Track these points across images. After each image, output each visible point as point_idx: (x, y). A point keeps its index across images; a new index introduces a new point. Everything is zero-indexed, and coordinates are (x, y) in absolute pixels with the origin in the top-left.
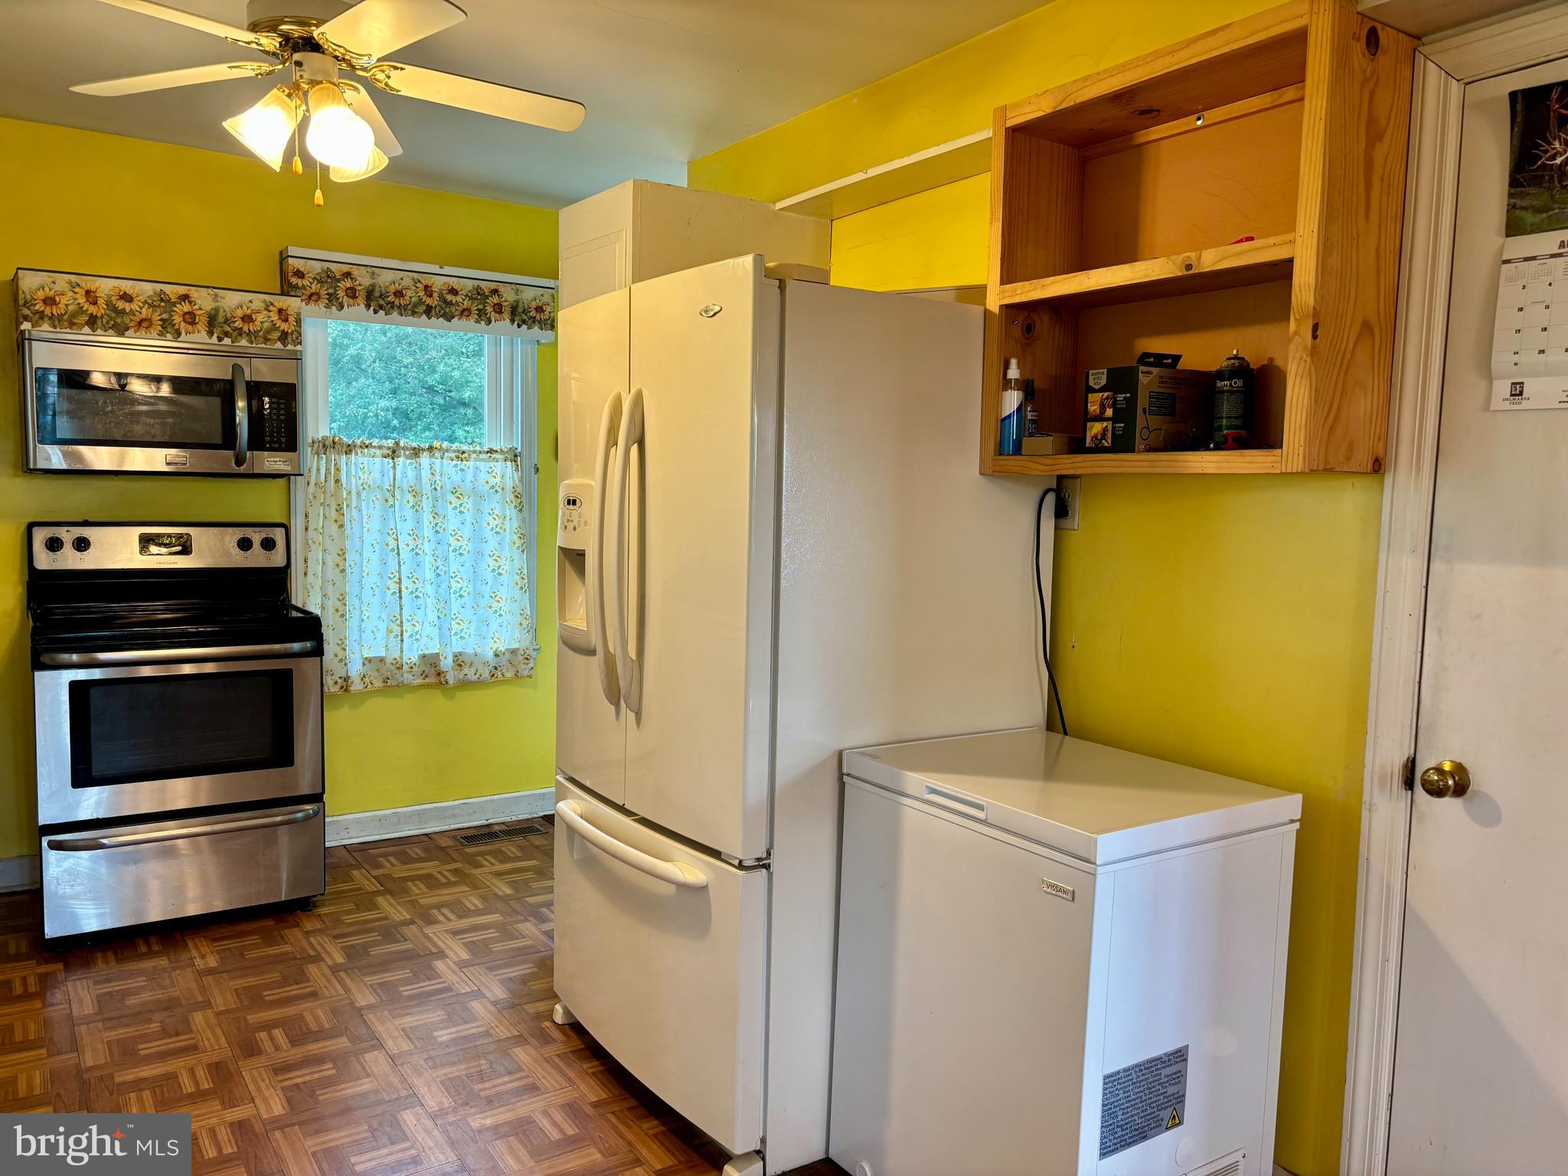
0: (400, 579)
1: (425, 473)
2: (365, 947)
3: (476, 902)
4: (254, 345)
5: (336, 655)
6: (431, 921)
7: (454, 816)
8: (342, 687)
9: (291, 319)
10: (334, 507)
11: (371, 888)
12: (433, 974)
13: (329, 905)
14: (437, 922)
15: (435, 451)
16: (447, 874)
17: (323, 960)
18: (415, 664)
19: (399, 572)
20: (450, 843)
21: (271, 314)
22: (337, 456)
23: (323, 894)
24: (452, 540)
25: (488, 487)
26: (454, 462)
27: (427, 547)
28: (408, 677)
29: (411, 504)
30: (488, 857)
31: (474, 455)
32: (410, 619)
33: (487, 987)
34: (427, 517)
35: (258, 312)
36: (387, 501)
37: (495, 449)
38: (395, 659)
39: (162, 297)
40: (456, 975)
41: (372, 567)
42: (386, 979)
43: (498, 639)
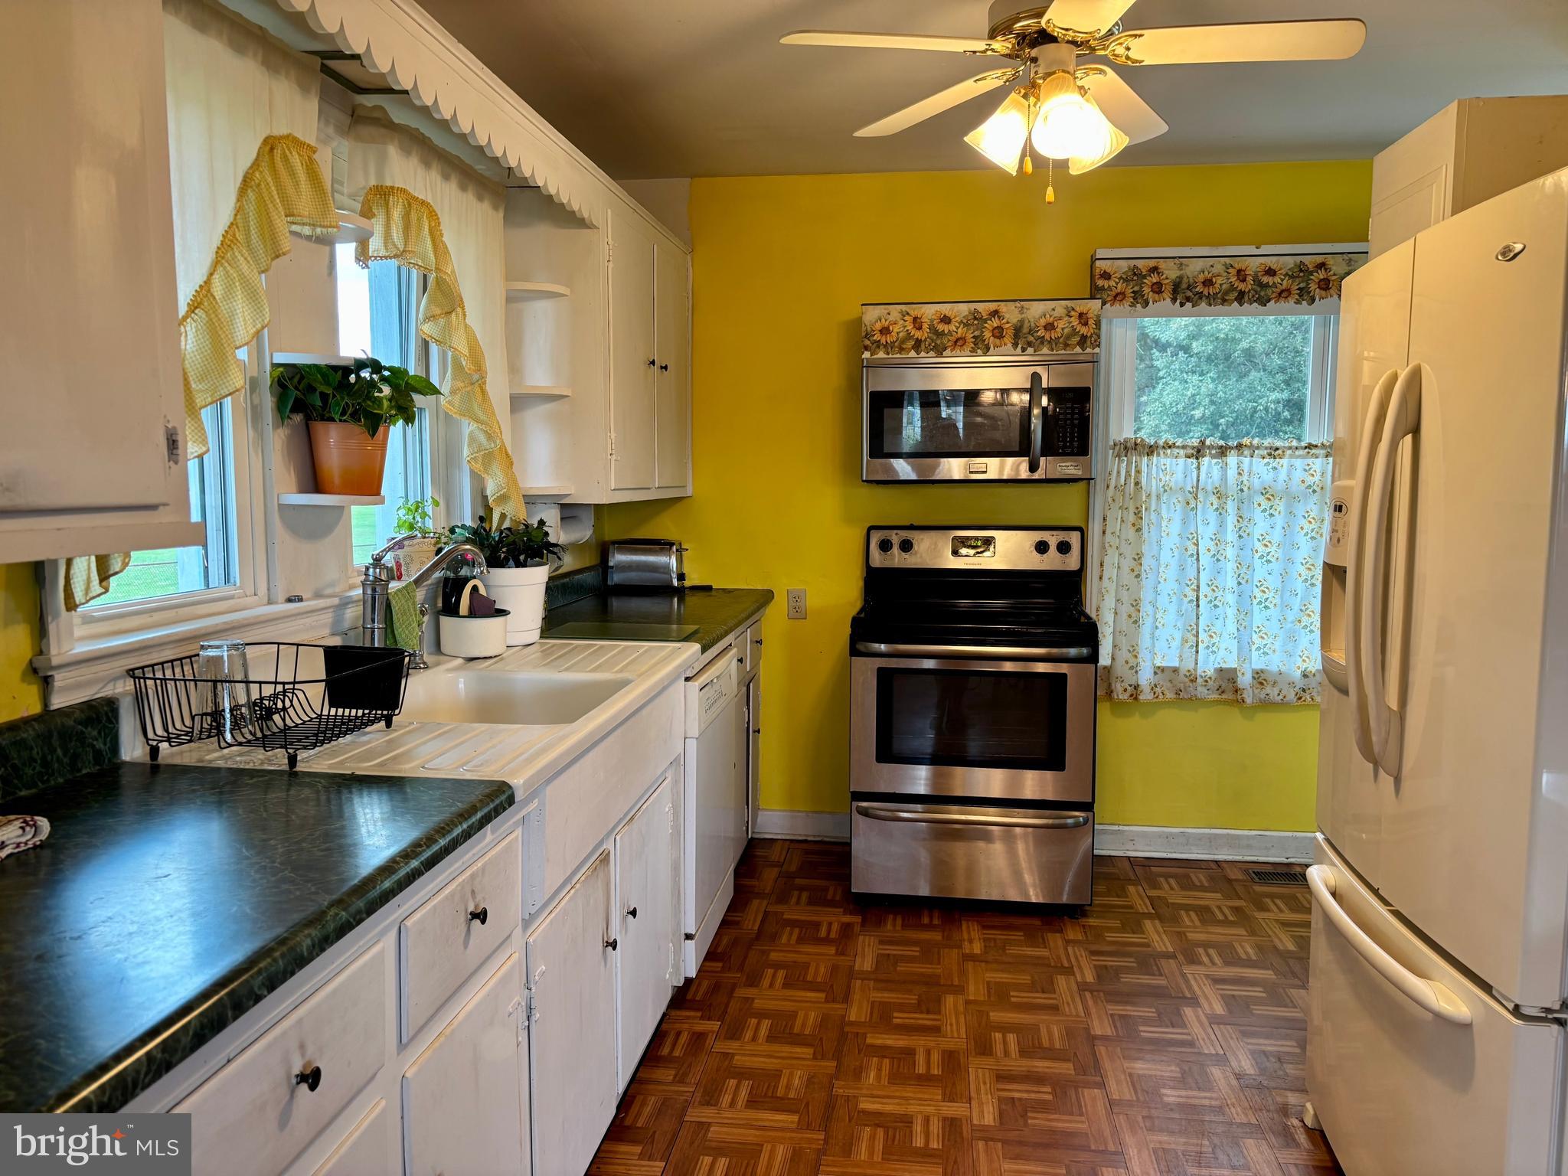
0: (1198, 587)
1: (1232, 473)
2: (1118, 971)
3: (1250, 950)
4: (1055, 352)
5: (1127, 662)
6: (1193, 960)
7: (1249, 846)
8: (1131, 695)
9: (1091, 322)
10: (1132, 510)
11: (1142, 908)
12: (1178, 1021)
13: (1097, 918)
14: (1200, 963)
15: (1244, 448)
16: (1226, 911)
17: (1074, 974)
18: (1210, 678)
19: (1198, 579)
20: (1240, 876)
21: (1072, 319)
22: (1138, 458)
23: (1090, 905)
24: (1258, 546)
25: (1303, 487)
26: (1266, 460)
27: (1230, 552)
28: (1202, 691)
29: (1215, 507)
30: (1278, 902)
31: (1289, 452)
32: (1207, 629)
33: (1235, 1054)
34: (1231, 520)
35: (1060, 319)
36: (1188, 503)
37: (1314, 443)
38: (1189, 671)
39: (976, 316)
40: (1204, 1030)
41: (1169, 573)
42: (1129, 1013)
43: (1308, 657)
